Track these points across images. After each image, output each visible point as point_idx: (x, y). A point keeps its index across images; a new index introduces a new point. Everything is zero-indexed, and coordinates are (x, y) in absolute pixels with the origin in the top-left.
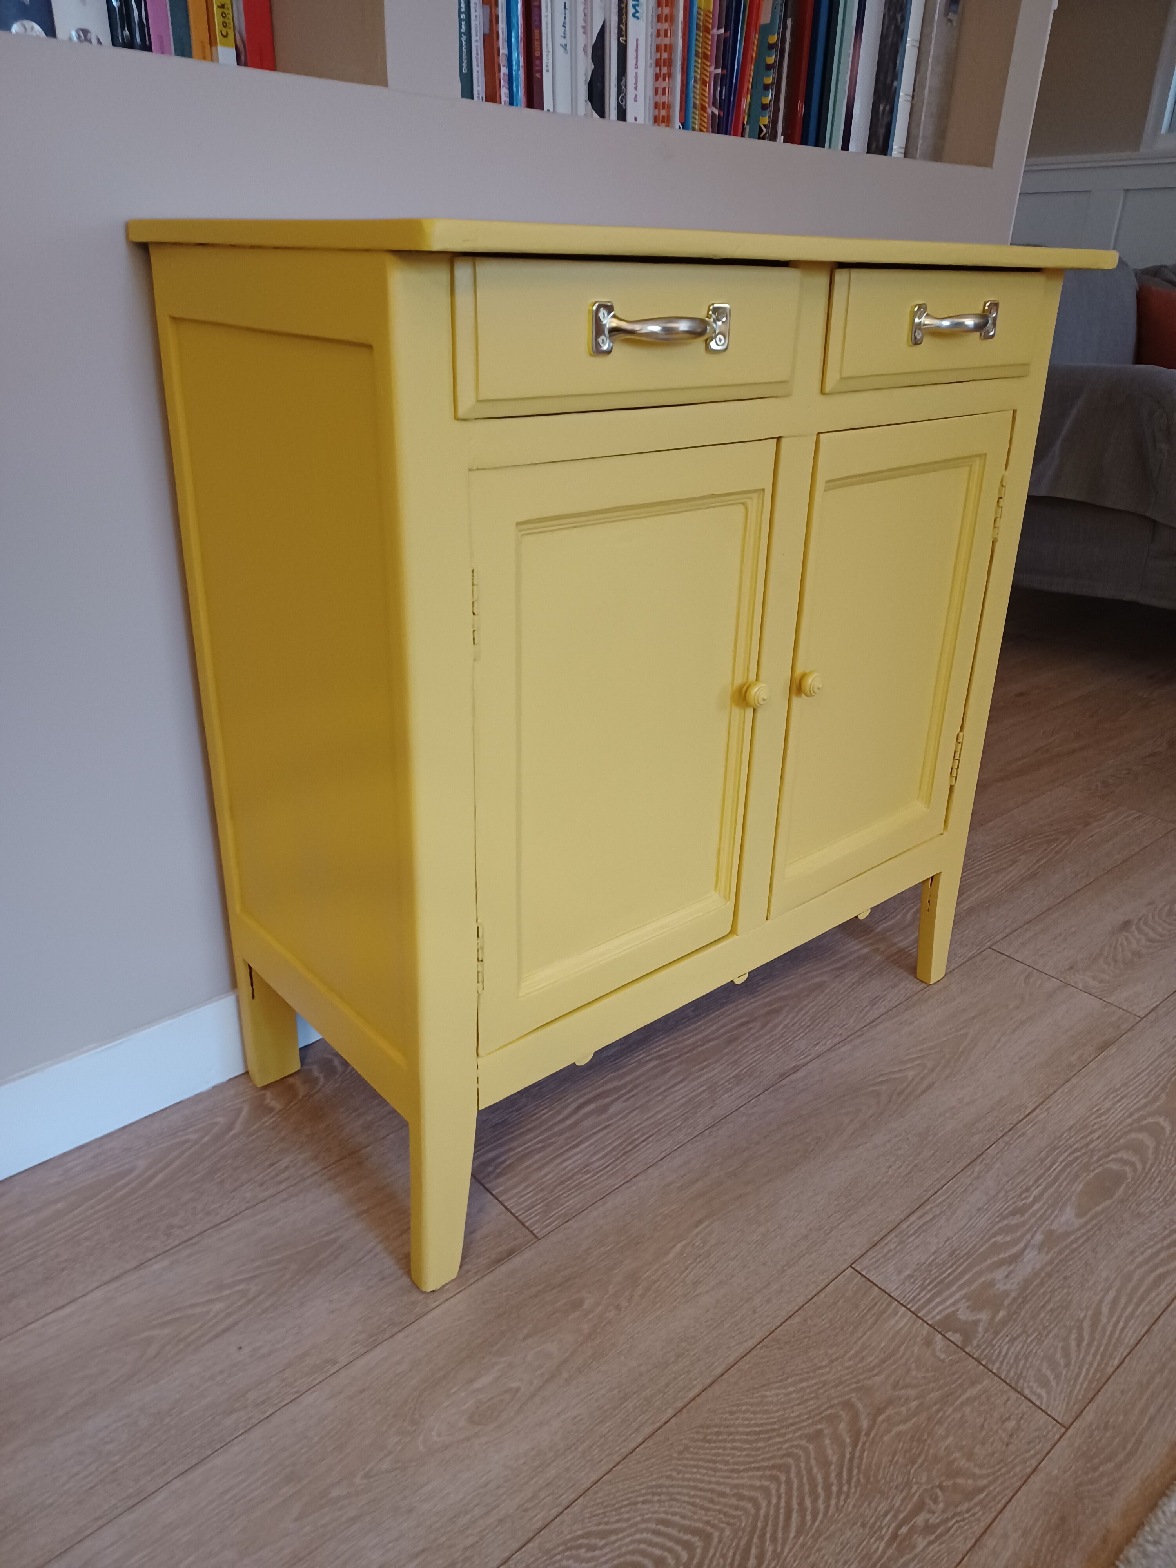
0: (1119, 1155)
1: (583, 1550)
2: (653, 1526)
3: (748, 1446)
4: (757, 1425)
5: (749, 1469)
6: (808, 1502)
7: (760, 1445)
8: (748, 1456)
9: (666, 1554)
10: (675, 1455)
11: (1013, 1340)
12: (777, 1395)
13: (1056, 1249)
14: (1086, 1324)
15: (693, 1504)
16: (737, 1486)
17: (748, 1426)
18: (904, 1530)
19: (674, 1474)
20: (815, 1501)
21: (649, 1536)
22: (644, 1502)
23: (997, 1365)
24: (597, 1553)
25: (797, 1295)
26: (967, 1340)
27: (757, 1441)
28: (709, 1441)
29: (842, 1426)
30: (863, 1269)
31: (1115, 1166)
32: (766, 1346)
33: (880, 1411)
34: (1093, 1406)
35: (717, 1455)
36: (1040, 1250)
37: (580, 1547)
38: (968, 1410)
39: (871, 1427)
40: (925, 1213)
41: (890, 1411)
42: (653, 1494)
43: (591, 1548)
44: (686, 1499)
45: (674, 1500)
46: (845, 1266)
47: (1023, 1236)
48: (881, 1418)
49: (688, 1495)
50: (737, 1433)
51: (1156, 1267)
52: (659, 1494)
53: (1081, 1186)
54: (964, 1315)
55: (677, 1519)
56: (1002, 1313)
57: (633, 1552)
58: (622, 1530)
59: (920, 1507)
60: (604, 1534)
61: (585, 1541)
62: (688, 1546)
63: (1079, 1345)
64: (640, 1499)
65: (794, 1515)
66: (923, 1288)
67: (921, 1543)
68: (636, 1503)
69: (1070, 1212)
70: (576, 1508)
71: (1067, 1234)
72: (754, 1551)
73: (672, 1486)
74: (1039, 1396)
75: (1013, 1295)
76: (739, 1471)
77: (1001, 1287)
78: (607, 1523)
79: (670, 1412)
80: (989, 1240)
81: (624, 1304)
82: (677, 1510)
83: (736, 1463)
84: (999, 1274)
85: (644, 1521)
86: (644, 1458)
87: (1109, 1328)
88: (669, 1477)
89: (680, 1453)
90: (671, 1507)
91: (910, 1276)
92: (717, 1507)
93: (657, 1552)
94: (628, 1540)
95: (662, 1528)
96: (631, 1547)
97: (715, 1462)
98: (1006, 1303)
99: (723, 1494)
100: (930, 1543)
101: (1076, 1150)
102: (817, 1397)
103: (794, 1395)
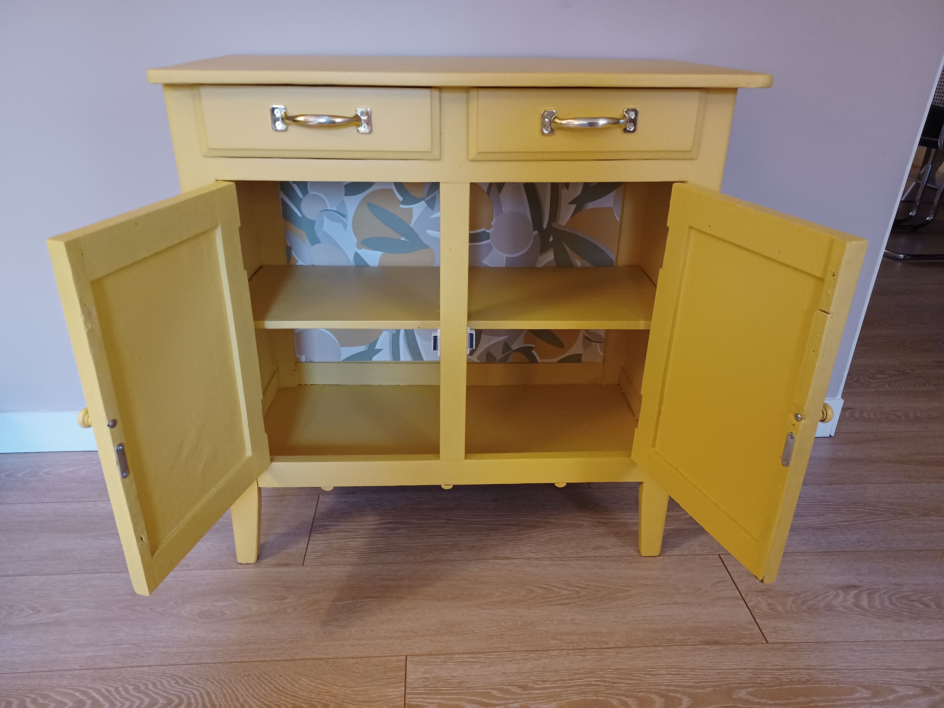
0: (627, 700)
1: (174, 681)
2: (203, 691)
3: (269, 692)
4: (283, 687)
5: (258, 700)
7: (274, 694)
8: (265, 695)
9: (194, 704)
12: (305, 682)
15: (224, 695)
16: (246, 701)
17: (280, 685)
19: (233, 681)
21: (198, 694)
22: (211, 682)
24: (177, 686)
25: (368, 651)
27: (274, 692)
28: (259, 679)
30: (409, 661)
31: (615, 703)
32: (327, 662)
35: (255, 686)
37: (174, 679)
40: (475, 658)
42: (218, 682)
43: (177, 683)
44: (225, 691)
45: (221, 689)
46: (404, 654)
47: (508, 699)
49: (227, 691)
50: (273, 684)
53: (579, 699)
55: (213, 696)
57: (186, 694)
58: (193, 685)
60: (186, 682)
64: (211, 680)
66: (425, 687)
68: (208, 680)
69: (553, 705)
70: (190, 667)
73: (227, 684)
76: (254, 697)
78: (192, 679)
79: (261, 659)
80: (488, 689)
81: (299, 610)
82: (217, 693)
83: (257, 694)
84: (469, 706)
85: (203, 688)
86: (231, 668)
88: (230, 681)
89: (245, 675)
90: (217, 690)
91: (427, 678)
92: (230, 703)
93: (193, 701)
94: (190, 690)
95: (205, 695)
96: (188, 693)
97: (251, 687)
99: (238, 700)
101: (603, 681)
102: (318, 694)
103: (311, 687)
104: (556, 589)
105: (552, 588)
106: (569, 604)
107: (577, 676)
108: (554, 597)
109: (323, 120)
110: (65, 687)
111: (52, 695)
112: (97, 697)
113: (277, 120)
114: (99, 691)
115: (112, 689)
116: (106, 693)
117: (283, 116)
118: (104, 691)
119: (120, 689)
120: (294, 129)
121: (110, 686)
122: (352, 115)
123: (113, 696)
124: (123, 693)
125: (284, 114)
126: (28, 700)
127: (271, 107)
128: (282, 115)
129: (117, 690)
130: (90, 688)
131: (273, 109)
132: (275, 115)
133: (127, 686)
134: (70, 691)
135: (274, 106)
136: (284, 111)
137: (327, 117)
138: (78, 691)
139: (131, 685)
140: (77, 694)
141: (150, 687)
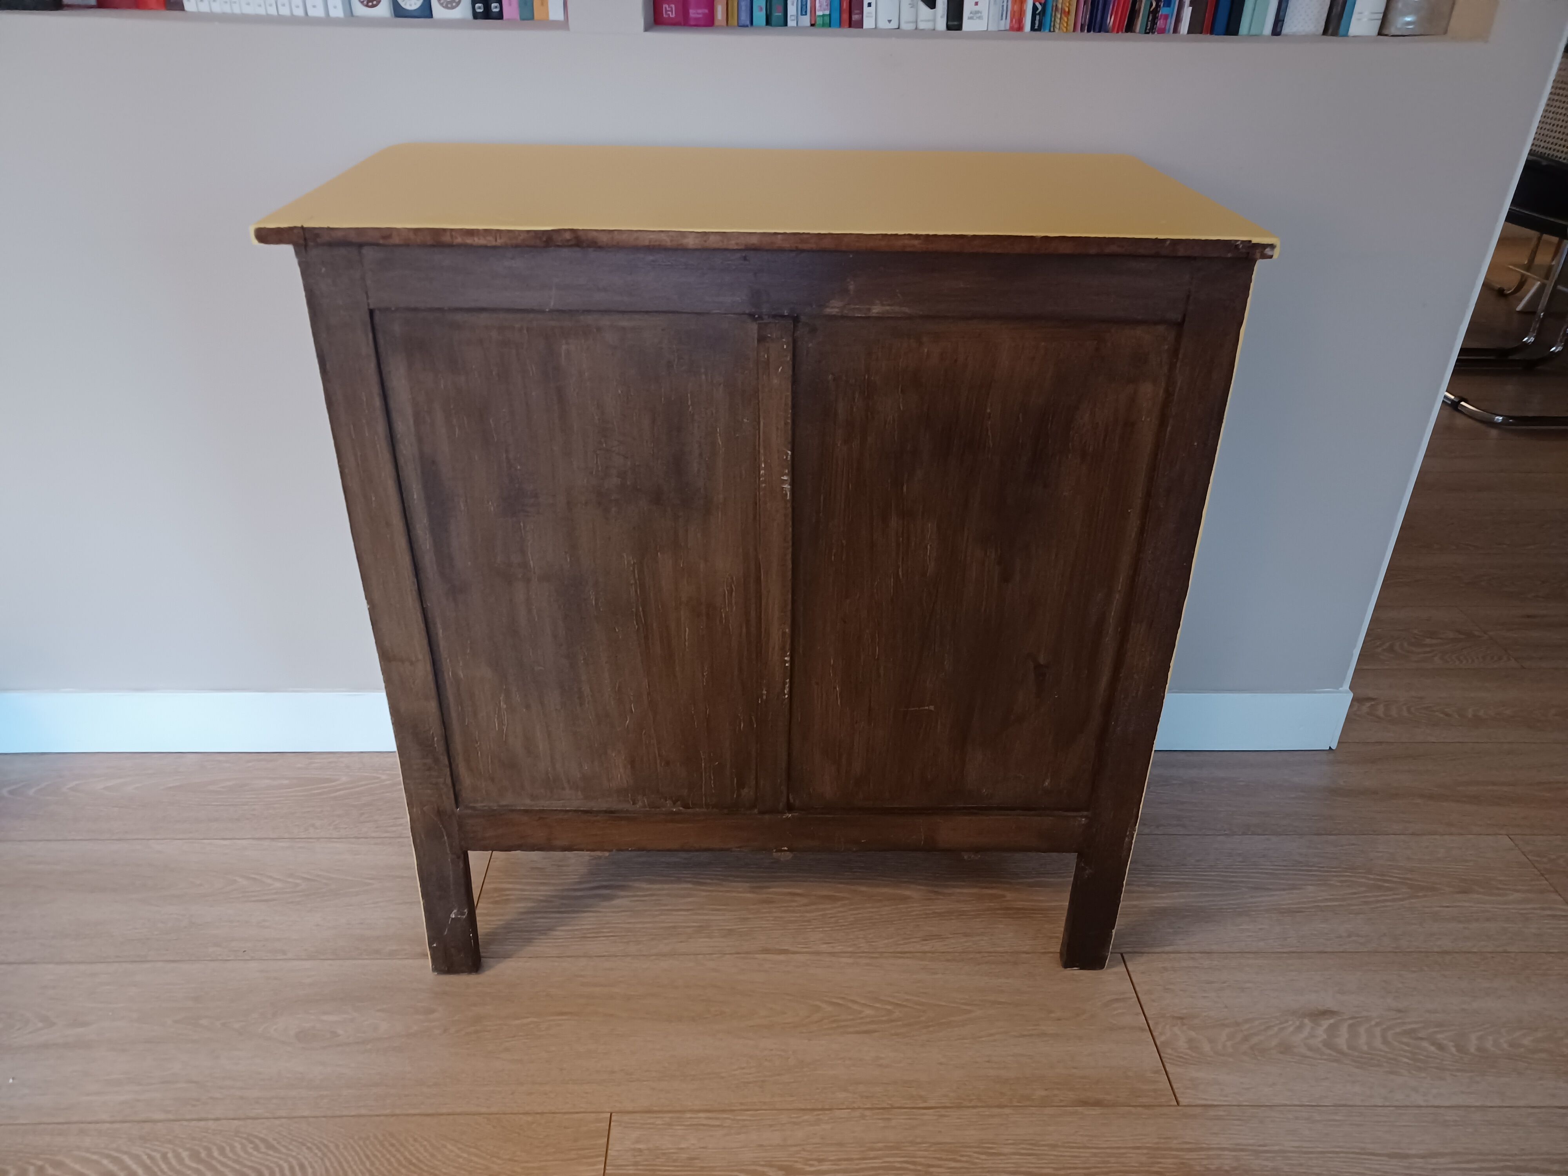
1: (251, 1146)
2: (294, 1163)
3: (396, 1165)
4: (418, 1159)
7: (403, 1171)
8: (389, 1171)
10: (356, 1138)
12: (452, 1151)
15: (327, 1170)
17: (413, 1155)
19: (341, 1147)
21: (286, 1166)
22: (309, 1148)
24: (255, 1153)
25: (553, 1104)
27: (404, 1167)
28: (383, 1145)
30: (616, 1121)
32: (488, 1119)
35: (375, 1156)
37: (251, 1142)
40: (718, 1119)
42: (318, 1148)
43: (256, 1148)
44: (328, 1164)
45: (322, 1159)
46: (607, 1110)
49: (331, 1163)
50: (402, 1154)
52: (320, 1150)
55: (308, 1167)
57: (268, 1168)
58: (280, 1152)
60: (270, 1147)
61: (257, 1141)
64: (309, 1145)
66: (636, 1164)
68: (304, 1144)
70: (276, 1122)
73: (332, 1152)
78: (279, 1143)
79: (388, 1112)
81: (452, 1031)
82: (316, 1166)
83: (378, 1169)
85: (295, 1157)
86: (340, 1125)
88: (337, 1147)
89: (360, 1139)
90: (316, 1162)
91: (640, 1150)
94: (275, 1160)
95: (297, 1168)
96: (272, 1165)
97: (368, 1157)
103: (461, 1160)
104: (856, 1007)
105: (850, 1005)
106: (875, 1031)
107: (872, 1154)
108: (853, 1020)
110: (88, 1150)
111: (68, 1161)
112: (134, 1167)
114: (136, 1158)
115: (158, 1156)
116: (148, 1162)
118: (145, 1157)
119: (170, 1155)
121: (155, 1150)
123: (158, 1166)
124: (174, 1162)
126: (31, 1169)
129: (164, 1157)
130: (125, 1153)
133: (180, 1150)
134: (95, 1157)
138: (108, 1156)
139: (186, 1149)
140: (105, 1162)
141: (216, 1154)
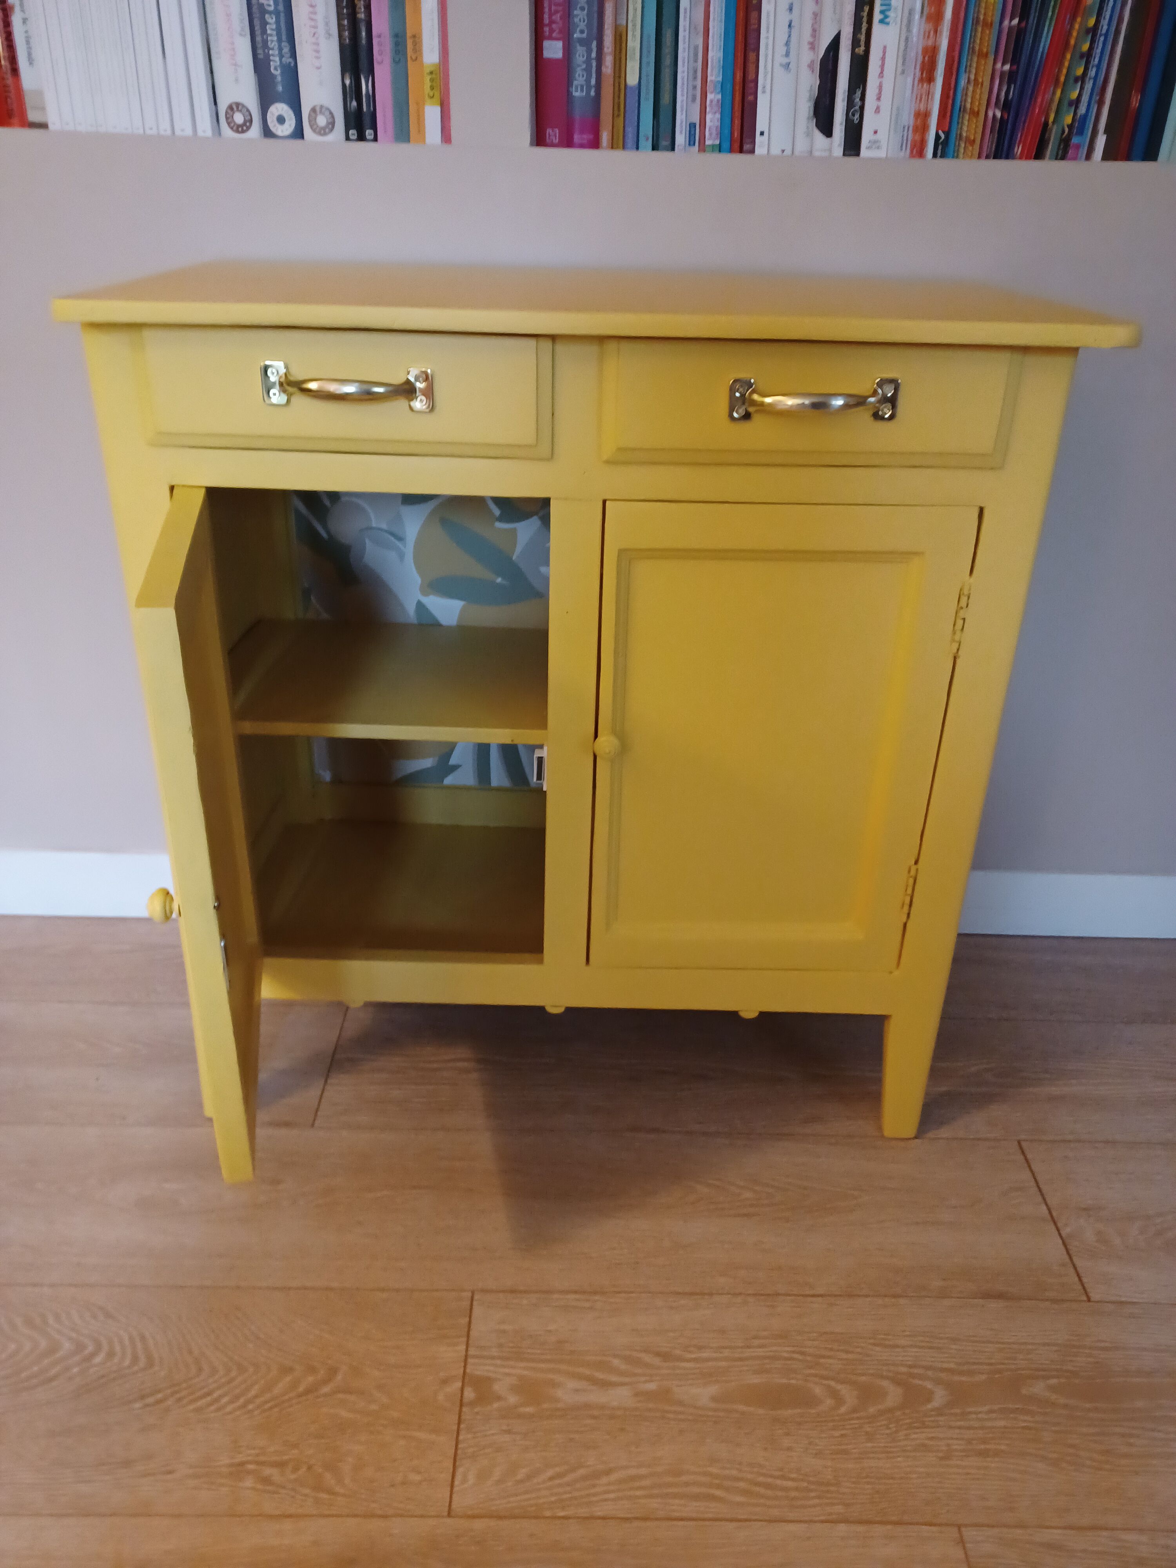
0: (839, 1387)
1: (89, 1313)
2: (134, 1332)
3: (242, 1340)
4: (264, 1333)
5: (224, 1353)
6: (225, 1400)
7: (250, 1346)
8: (235, 1345)
9: (119, 1354)
11: (509, 1432)
12: (300, 1327)
13: (651, 1405)
14: (582, 1472)
15: (169, 1342)
16: (204, 1355)
17: (259, 1329)
18: (251, 1467)
19: (184, 1318)
20: (231, 1402)
21: (126, 1338)
22: (150, 1318)
23: (469, 1436)
24: (93, 1321)
25: (409, 1280)
26: (472, 1404)
27: (251, 1341)
28: (227, 1318)
29: (311, 1379)
30: (479, 1300)
31: (818, 1390)
32: (341, 1295)
33: (349, 1391)
34: (492, 1523)
35: (220, 1329)
36: (636, 1395)
37: (89, 1310)
38: (402, 1442)
39: (325, 1395)
40: (588, 1301)
41: (352, 1398)
42: (159, 1319)
43: (94, 1317)
44: (169, 1336)
45: (165, 1331)
46: (469, 1288)
47: (640, 1375)
48: (340, 1396)
49: (173, 1334)
50: (248, 1327)
51: (719, 1487)
52: (162, 1321)
53: (756, 1381)
54: (498, 1388)
55: (151, 1341)
56: (529, 1410)
57: (106, 1336)
58: (119, 1321)
59: (281, 1465)
60: (108, 1315)
61: (95, 1309)
62: (135, 1359)
63: (551, 1479)
64: (150, 1314)
65: (209, 1399)
66: (500, 1346)
67: (249, 1482)
68: (143, 1314)
69: (713, 1389)
70: (116, 1290)
71: (681, 1403)
72: (160, 1396)
73: (174, 1324)
74: (465, 1480)
75: (559, 1405)
76: (217, 1348)
77: (559, 1393)
78: (118, 1312)
79: (232, 1284)
80: (605, 1355)
81: (301, 1202)
82: (158, 1338)
83: (223, 1343)
84: (572, 1384)
85: (135, 1327)
86: (184, 1296)
87: (597, 1490)
88: (180, 1318)
89: (204, 1310)
90: (158, 1334)
91: (504, 1332)
92: (178, 1356)
93: (118, 1348)
94: (115, 1329)
95: (138, 1340)
96: (111, 1335)
97: (212, 1331)
98: (546, 1406)
99: (190, 1352)
100: (253, 1489)
101: (802, 1353)
102: (322, 1350)
103: (311, 1337)
107: (756, 1342)
109: (350, 389)
113: (273, 385)
117: (283, 380)
120: (300, 401)
122: (398, 379)
125: (284, 376)
127: (262, 364)
128: (281, 377)
131: (266, 368)
132: (269, 377)
135: (268, 363)
136: (284, 371)
137: (357, 384)
141: (51, 1321)
